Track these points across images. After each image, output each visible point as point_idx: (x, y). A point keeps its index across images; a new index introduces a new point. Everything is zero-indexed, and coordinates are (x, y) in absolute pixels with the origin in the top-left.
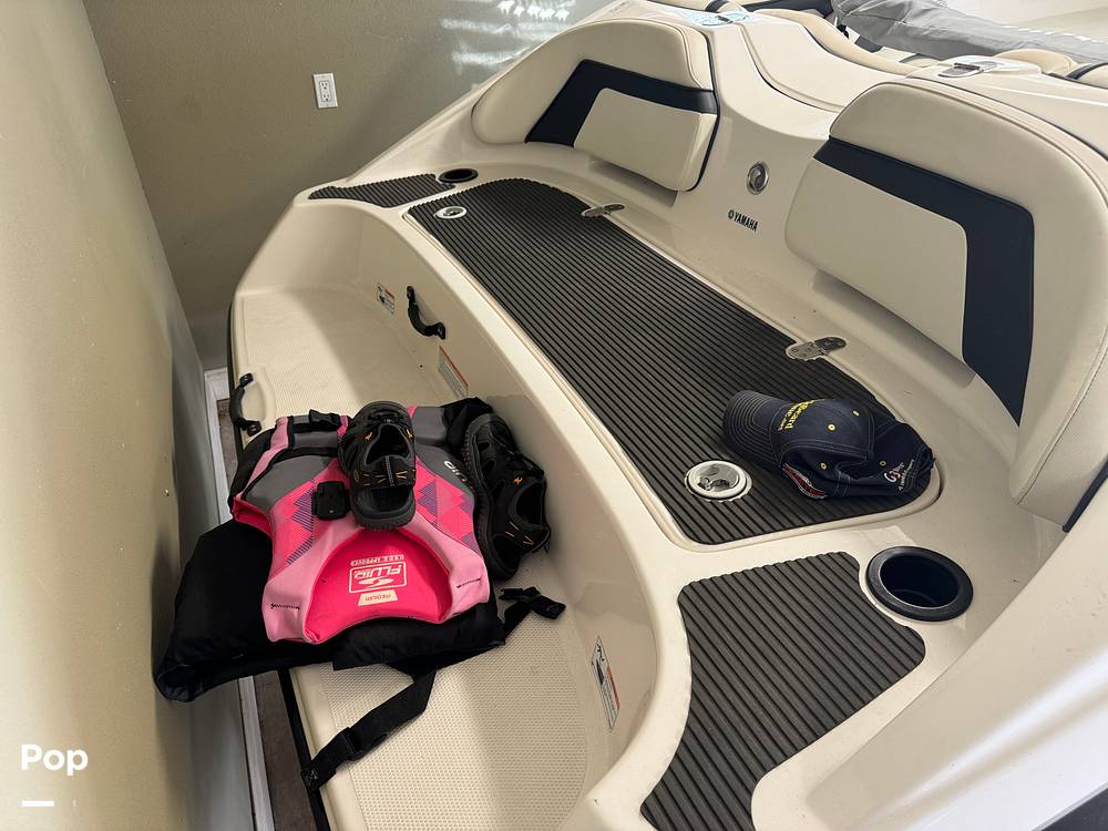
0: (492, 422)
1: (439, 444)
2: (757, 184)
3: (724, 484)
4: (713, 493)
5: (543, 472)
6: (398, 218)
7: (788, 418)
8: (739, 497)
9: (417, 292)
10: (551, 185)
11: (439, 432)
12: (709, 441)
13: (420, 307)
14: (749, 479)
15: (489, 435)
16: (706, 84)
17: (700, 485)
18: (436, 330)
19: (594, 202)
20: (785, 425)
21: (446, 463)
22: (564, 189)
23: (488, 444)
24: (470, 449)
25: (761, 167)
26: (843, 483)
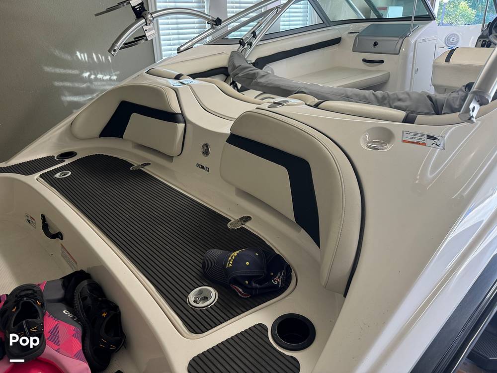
0: (89, 285)
1: (60, 301)
2: (206, 152)
3: (206, 299)
4: (201, 305)
5: (118, 307)
6: (34, 180)
7: (230, 261)
8: (213, 304)
9: (47, 216)
10: (114, 156)
11: (60, 293)
12: (197, 277)
13: (49, 224)
14: (217, 293)
15: (87, 292)
16: (178, 111)
17: (194, 301)
18: (58, 236)
19: (136, 163)
20: (229, 265)
21: (64, 312)
22: (121, 157)
23: (86, 298)
24: (77, 302)
25: (206, 145)
26: (256, 288)
